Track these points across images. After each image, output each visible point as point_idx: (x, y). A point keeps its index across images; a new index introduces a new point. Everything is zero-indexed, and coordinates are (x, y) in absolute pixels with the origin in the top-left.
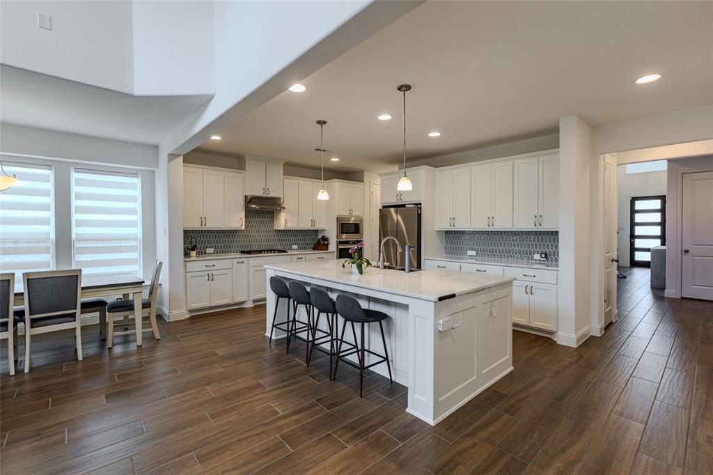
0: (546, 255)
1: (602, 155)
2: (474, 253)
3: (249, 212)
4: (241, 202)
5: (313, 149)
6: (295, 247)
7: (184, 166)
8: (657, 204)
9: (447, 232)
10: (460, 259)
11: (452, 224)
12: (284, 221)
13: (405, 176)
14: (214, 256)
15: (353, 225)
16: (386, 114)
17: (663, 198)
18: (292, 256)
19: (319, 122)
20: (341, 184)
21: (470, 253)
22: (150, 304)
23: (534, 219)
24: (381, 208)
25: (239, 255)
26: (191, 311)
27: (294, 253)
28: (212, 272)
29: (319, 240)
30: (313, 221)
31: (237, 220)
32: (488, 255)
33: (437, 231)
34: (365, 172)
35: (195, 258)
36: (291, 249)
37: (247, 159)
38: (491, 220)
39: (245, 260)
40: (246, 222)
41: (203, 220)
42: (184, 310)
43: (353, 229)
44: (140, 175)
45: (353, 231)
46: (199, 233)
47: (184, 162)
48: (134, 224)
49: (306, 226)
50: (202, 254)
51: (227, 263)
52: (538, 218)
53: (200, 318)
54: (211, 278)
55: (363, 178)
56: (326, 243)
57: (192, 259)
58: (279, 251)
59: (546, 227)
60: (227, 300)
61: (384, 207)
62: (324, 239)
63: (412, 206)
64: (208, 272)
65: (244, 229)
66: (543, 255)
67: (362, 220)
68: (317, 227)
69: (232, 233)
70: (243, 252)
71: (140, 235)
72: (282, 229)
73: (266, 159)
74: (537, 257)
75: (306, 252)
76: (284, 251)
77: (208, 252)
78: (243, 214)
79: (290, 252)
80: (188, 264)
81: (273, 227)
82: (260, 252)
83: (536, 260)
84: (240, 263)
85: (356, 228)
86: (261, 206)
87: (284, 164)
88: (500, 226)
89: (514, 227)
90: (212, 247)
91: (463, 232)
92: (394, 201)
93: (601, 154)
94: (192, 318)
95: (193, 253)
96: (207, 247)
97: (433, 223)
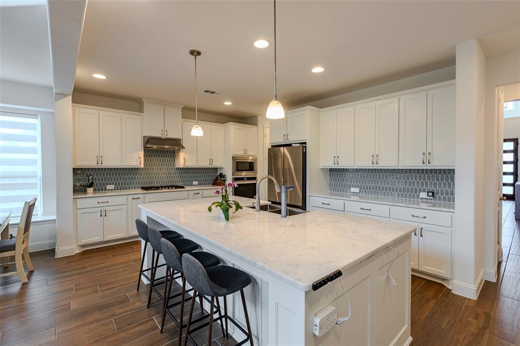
0: (433, 193)
1: (497, 88)
2: (357, 190)
3: (148, 152)
4: (140, 143)
5: (203, 92)
6: (195, 183)
7: (72, 106)
8: (510, 146)
9: (331, 170)
10: (343, 196)
11: (336, 163)
12: (183, 160)
13: (276, 99)
14: (115, 192)
15: (248, 163)
16: (261, 39)
17: (515, 141)
18: (189, 192)
19: (192, 52)
20: (237, 127)
21: (353, 190)
22: (15, 247)
23: (422, 156)
24: (270, 147)
25: (140, 191)
26: (83, 246)
27: (194, 188)
28: (105, 208)
29: (217, 177)
30: (211, 160)
31: (136, 158)
32: (372, 192)
33: (322, 169)
34: (259, 117)
35: (91, 195)
36: (192, 185)
37: (145, 103)
38: (375, 158)
39: (141, 196)
40: (145, 160)
41: (99, 158)
42: (74, 246)
43: (248, 167)
44: (39, 116)
45: (248, 169)
46: (95, 171)
47: (73, 102)
48: (34, 162)
49: (206, 164)
50: (102, 190)
51: (122, 199)
52: (427, 155)
53: (91, 253)
54: (104, 214)
55: (257, 122)
56: (223, 179)
57: (88, 195)
58: (177, 187)
59: (436, 164)
60: (122, 234)
61: (272, 146)
62: (222, 175)
63: (298, 145)
64: (101, 208)
65: (142, 166)
66: (430, 194)
67: (255, 159)
68: (215, 165)
69: (133, 171)
70: (143, 188)
71: (40, 173)
72: (181, 167)
73: (164, 103)
74: (423, 195)
75: (202, 188)
76: (183, 187)
77: (108, 188)
78: (142, 154)
79: (187, 188)
80: (79, 201)
81: (174, 165)
82: (158, 188)
83: (423, 198)
84: (137, 198)
85: (251, 166)
86: (158, 146)
87: (182, 109)
88: (384, 163)
89: (400, 165)
90: (113, 184)
91: (346, 170)
92: (281, 141)
93: (497, 86)
94: (84, 253)
95: (90, 190)
96: (107, 184)
97: (318, 162)
